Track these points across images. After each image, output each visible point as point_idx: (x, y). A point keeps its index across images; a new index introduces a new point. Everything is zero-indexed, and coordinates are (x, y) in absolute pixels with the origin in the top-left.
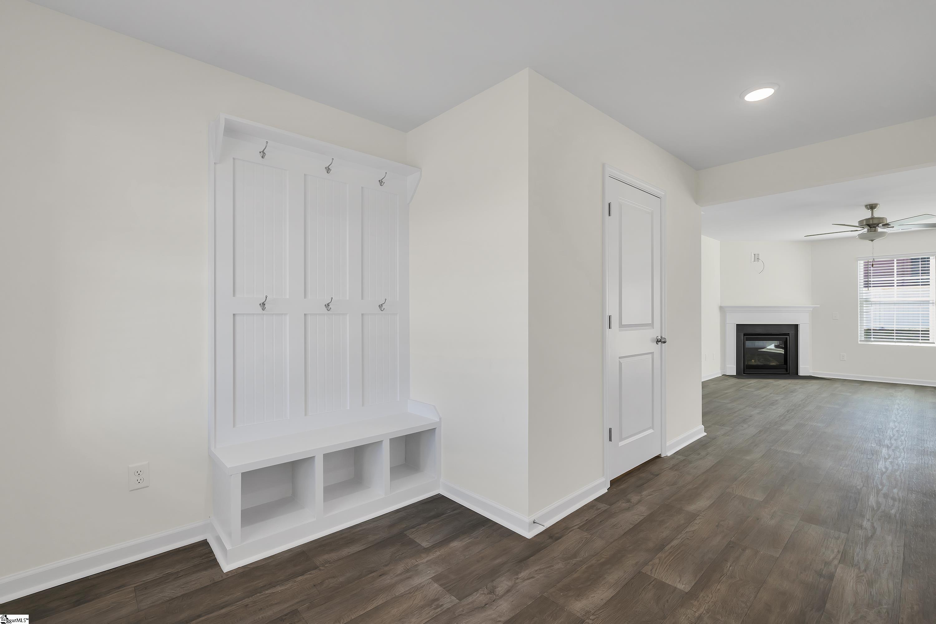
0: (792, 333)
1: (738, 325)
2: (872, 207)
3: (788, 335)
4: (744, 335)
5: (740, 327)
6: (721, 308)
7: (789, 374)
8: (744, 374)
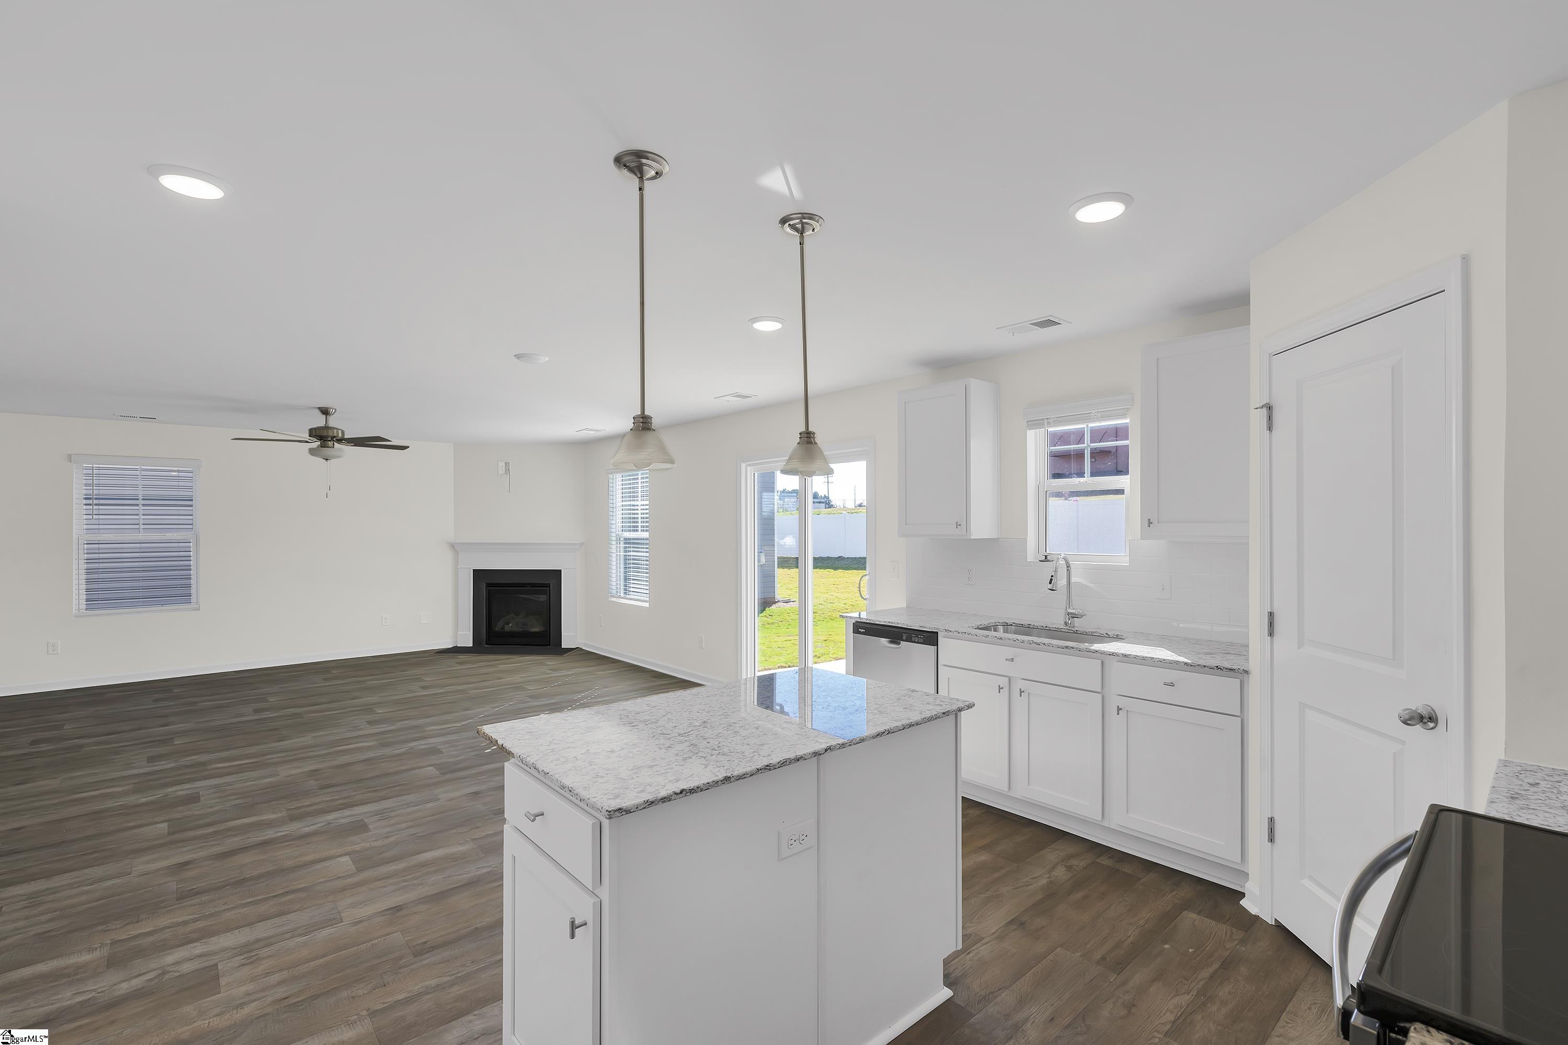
0: (553, 582)
2: (325, 412)
3: (548, 587)
4: (484, 586)
5: (478, 574)
6: (453, 546)
7: (549, 645)
8: (487, 644)
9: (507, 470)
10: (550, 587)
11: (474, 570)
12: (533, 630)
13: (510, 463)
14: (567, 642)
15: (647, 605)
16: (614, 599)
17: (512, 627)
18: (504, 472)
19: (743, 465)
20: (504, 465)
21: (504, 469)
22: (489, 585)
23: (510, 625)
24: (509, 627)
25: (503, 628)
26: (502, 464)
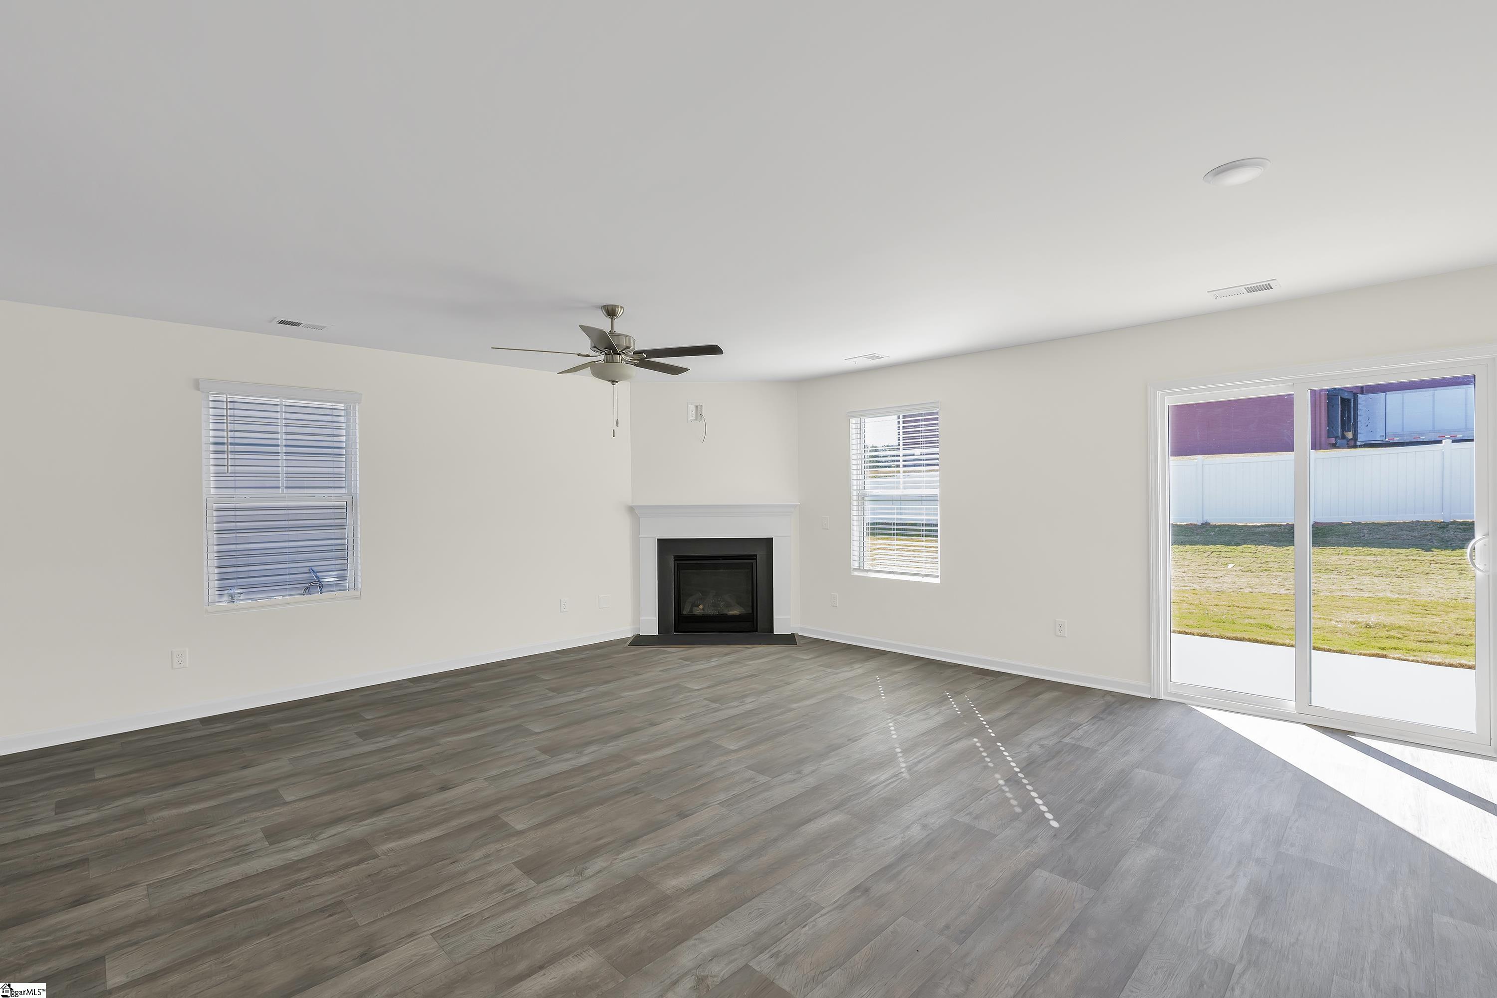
0: (760, 554)
1: (660, 541)
2: (611, 312)
3: (755, 559)
4: (675, 560)
5: (664, 544)
6: (631, 509)
7: (757, 631)
8: (676, 632)
9: (699, 415)
10: (756, 559)
11: (658, 539)
12: (731, 613)
13: (703, 407)
14: (779, 629)
15: (937, 581)
16: (856, 573)
17: (703, 609)
18: (694, 418)
19: (1159, 394)
20: (694, 409)
21: (694, 413)
22: (677, 558)
23: (701, 607)
24: (699, 610)
25: (691, 611)
26: (692, 408)
